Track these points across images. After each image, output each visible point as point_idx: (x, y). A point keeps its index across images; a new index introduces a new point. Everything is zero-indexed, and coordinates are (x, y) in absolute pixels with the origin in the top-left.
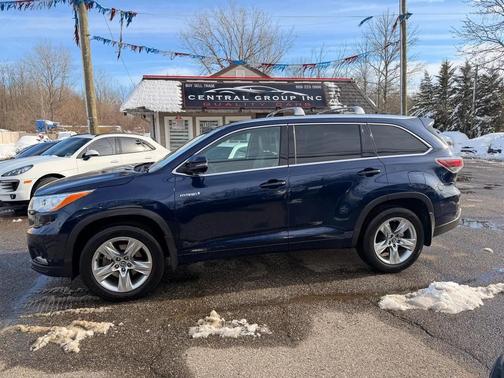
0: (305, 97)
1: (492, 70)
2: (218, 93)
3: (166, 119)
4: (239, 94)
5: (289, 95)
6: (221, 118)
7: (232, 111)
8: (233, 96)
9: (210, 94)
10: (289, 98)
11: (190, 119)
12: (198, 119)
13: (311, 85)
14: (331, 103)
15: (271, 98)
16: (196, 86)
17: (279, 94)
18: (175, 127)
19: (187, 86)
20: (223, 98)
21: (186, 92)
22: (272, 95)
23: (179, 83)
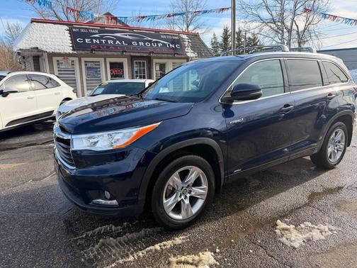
0: (169, 45)
1: (254, 34)
2: (102, 37)
3: (55, 59)
4: (120, 39)
5: (157, 42)
6: (103, 59)
7: (115, 53)
8: (115, 41)
9: (96, 38)
10: (158, 45)
11: (76, 59)
12: (83, 60)
13: (172, 36)
14: (186, 50)
15: (145, 44)
16: (82, 31)
17: (150, 42)
18: (62, 67)
19: (74, 30)
20: (107, 42)
21: (74, 35)
22: (145, 42)
23: (66, 27)
